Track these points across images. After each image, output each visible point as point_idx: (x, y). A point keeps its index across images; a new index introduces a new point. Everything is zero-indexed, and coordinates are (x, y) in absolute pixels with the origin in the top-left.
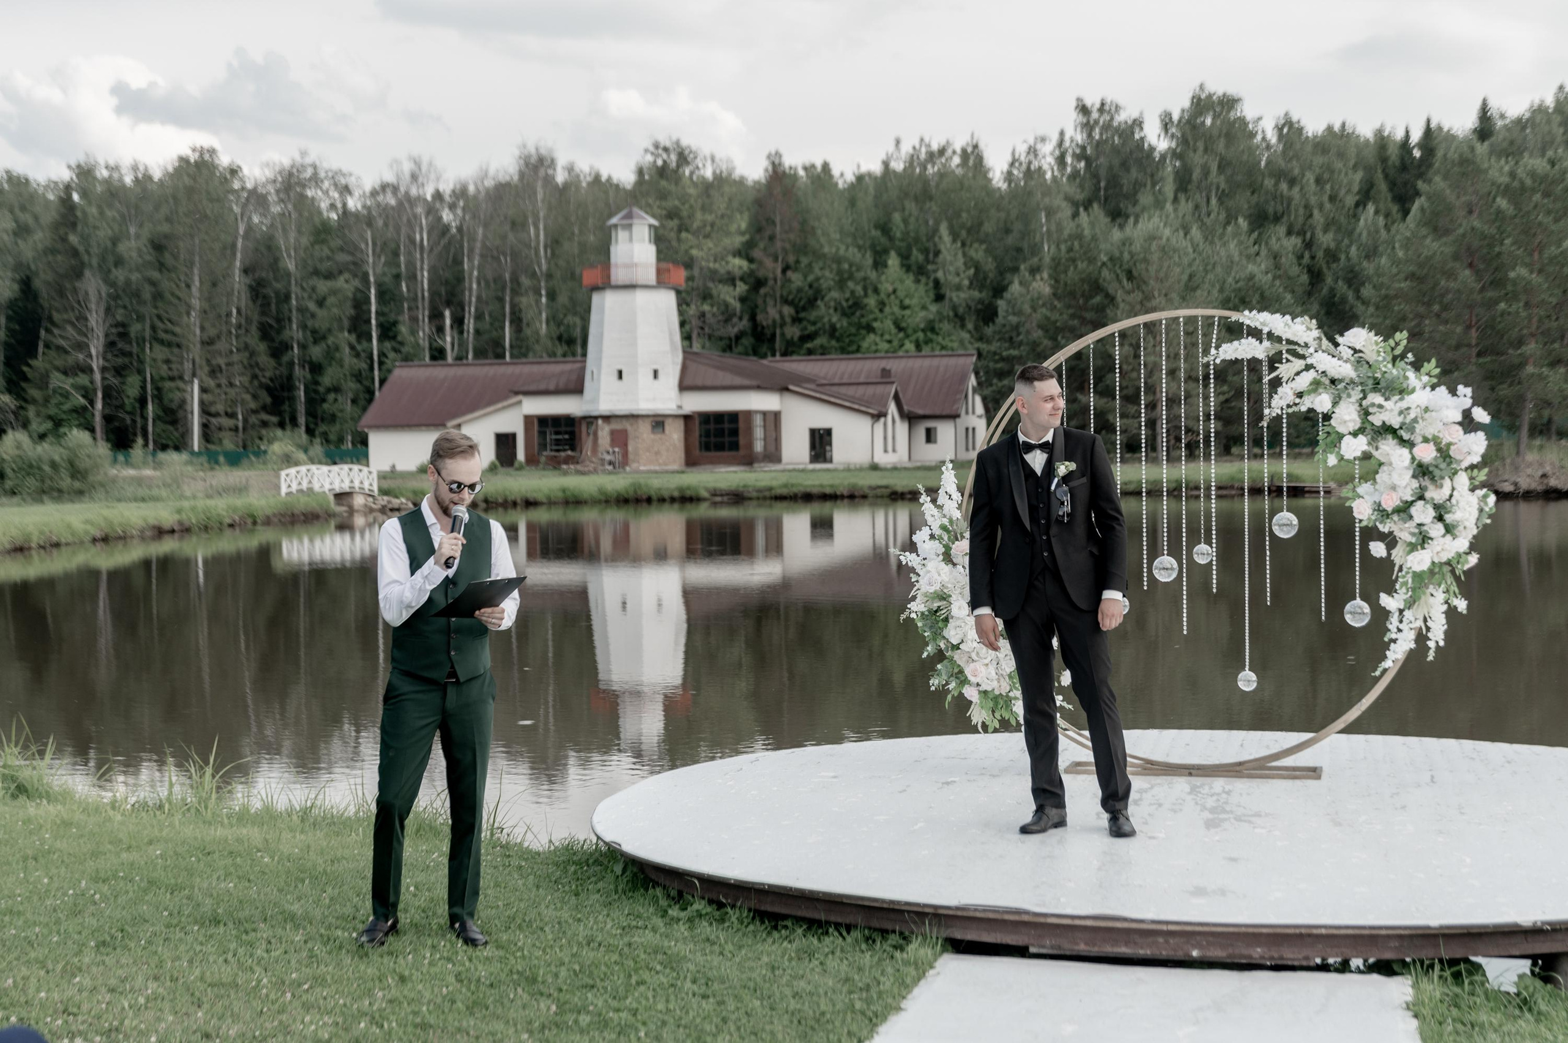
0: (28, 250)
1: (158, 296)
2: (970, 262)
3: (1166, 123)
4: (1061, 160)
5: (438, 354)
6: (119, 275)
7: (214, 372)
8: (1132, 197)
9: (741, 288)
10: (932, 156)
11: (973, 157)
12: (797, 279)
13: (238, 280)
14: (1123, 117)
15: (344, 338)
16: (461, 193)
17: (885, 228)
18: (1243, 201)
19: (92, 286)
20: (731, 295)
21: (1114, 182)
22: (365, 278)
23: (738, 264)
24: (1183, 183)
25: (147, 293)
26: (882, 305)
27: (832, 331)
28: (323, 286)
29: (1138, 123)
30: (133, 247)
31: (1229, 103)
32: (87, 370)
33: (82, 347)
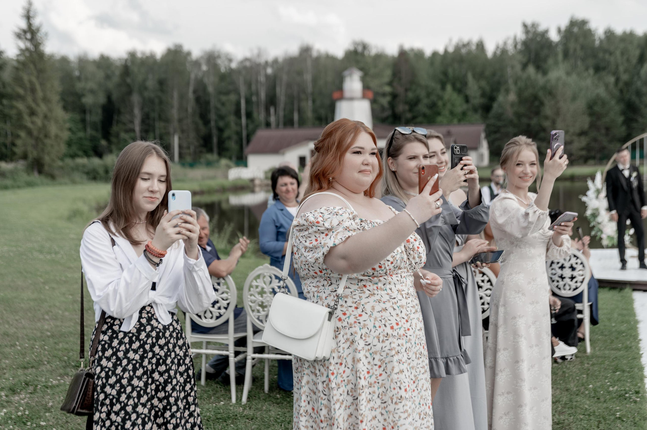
0: (111, 85)
1: (161, 102)
2: (480, 88)
3: (559, 31)
4: (515, 46)
5: (268, 125)
6: (146, 94)
7: (183, 131)
8: (545, 61)
9: (388, 98)
10: (464, 46)
11: (481, 46)
12: (410, 95)
13: (191, 95)
14: (541, 28)
15: (232, 119)
16: (276, 61)
17: (445, 74)
18: (591, 62)
19: (136, 99)
20: (385, 101)
21: (537, 55)
22: (239, 94)
23: (387, 89)
24: (566, 55)
25: (157, 101)
26: (444, 105)
27: (425, 115)
28: (224, 98)
29: (546, 31)
30: (151, 83)
31: (584, 23)
32: (133, 131)
33: (132, 122)
